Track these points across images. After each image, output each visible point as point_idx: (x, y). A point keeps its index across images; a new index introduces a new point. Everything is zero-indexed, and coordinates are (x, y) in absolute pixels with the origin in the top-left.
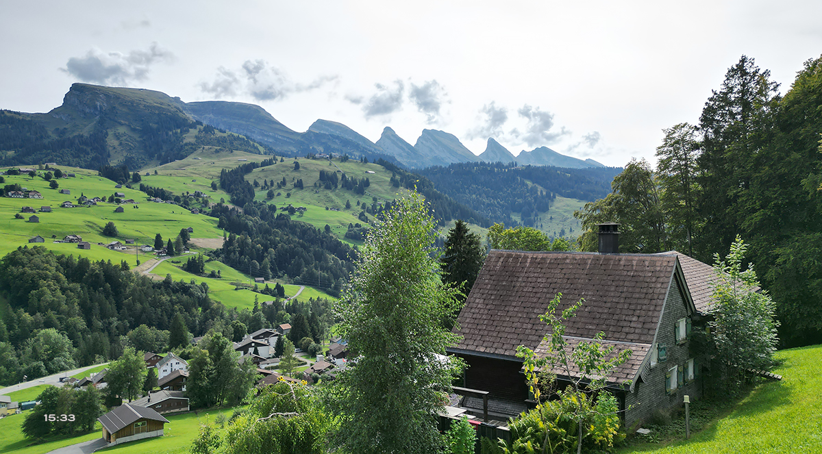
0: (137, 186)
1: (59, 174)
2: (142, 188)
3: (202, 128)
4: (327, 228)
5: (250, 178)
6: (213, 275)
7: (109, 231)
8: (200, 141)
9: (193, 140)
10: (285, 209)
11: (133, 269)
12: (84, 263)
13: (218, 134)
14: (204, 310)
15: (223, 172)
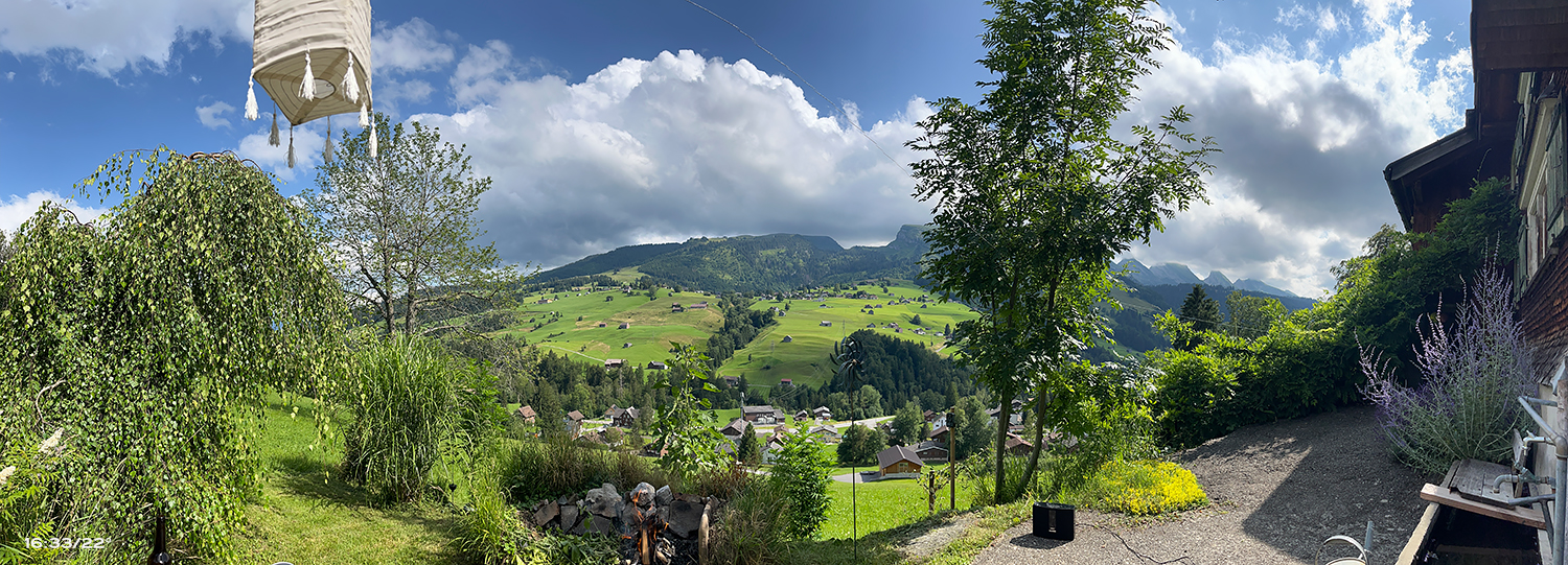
1: (890, 284)
7: (916, 321)
12: (897, 340)
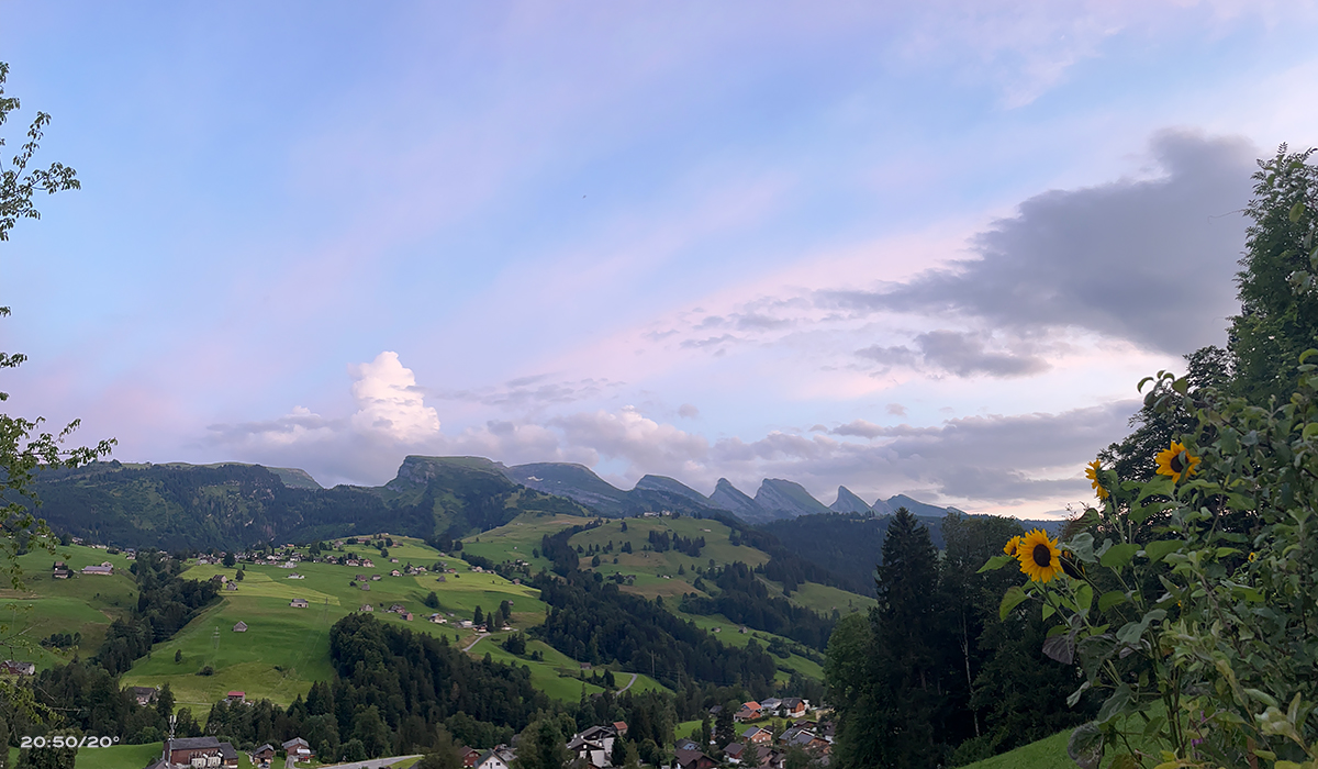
0: (459, 553)
1: (390, 543)
2: (464, 557)
3: (524, 492)
4: (659, 600)
5: (573, 542)
6: (535, 657)
7: (431, 601)
8: (523, 506)
9: (515, 506)
10: (611, 578)
11: (452, 644)
13: (541, 497)
14: (526, 701)
15: (545, 536)
